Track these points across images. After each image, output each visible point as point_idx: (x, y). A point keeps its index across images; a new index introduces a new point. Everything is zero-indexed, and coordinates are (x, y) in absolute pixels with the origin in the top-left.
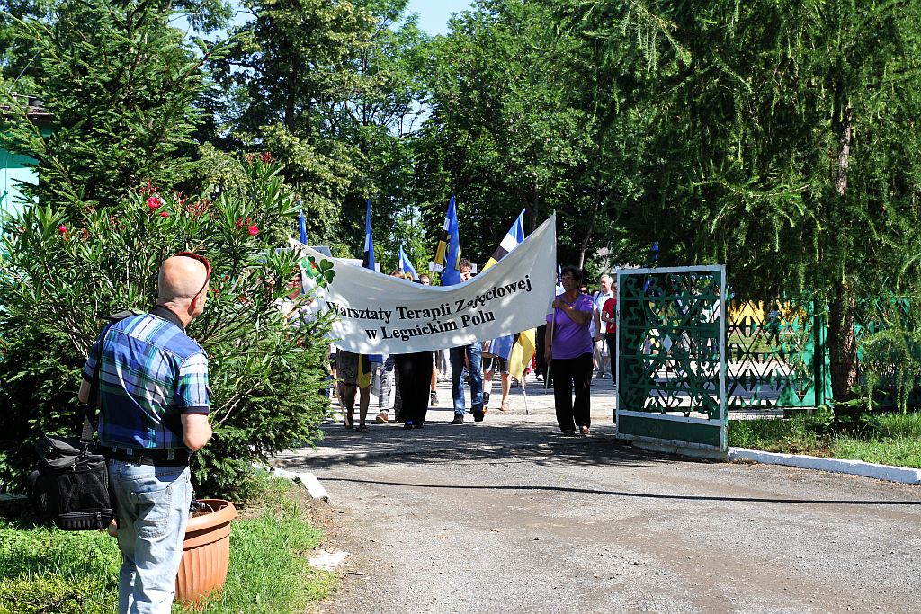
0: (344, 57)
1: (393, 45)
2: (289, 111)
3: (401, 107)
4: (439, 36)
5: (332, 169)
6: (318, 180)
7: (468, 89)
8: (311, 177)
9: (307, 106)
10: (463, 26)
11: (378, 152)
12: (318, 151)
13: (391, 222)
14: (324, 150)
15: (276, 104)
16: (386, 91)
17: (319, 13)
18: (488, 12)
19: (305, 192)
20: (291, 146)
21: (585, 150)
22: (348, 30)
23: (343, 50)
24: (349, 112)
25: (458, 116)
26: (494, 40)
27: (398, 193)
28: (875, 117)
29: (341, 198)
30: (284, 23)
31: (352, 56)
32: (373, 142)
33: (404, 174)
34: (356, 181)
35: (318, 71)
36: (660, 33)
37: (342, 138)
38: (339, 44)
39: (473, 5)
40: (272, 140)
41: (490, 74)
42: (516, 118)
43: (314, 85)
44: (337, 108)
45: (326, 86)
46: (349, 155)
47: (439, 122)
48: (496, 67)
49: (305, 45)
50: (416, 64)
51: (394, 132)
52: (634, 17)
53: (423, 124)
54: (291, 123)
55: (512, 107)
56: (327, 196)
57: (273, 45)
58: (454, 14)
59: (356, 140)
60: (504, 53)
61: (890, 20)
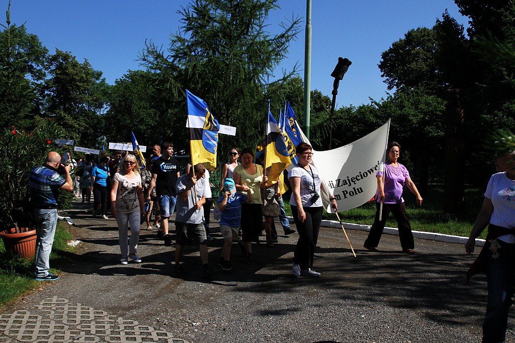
0: (82, 90)
1: (97, 87)
2: (65, 106)
3: (101, 106)
4: (112, 86)
5: (78, 124)
6: (74, 127)
7: (122, 102)
8: (72, 127)
9: (71, 105)
10: (120, 83)
11: (93, 119)
12: (73, 119)
13: (97, 141)
14: (75, 118)
15: (60, 103)
16: (96, 101)
17: (74, 77)
18: (127, 79)
19: (69, 131)
20: (65, 117)
21: (156, 121)
22: (83, 82)
23: (82, 88)
24: (84, 107)
25: (118, 110)
26: (129, 87)
27: (99, 132)
28: (237, 115)
29: (81, 133)
30: (63, 79)
31: (85, 90)
32: (91, 116)
33: (101, 126)
34: (85, 128)
35: (74, 94)
36: (178, 88)
37: (81, 115)
38: (81, 86)
39: (123, 77)
40: (58, 115)
41: (128, 98)
42: (136, 111)
43: (73, 98)
44: (80, 106)
45: (76, 99)
46: (83, 120)
47: (112, 111)
48: (130, 95)
49: (70, 86)
50: (105, 93)
51: (98, 113)
52: (171, 84)
53: (107, 112)
54: (65, 110)
55: (134, 108)
56: (76, 132)
57: (59, 86)
58: (117, 79)
59: (85, 116)
60: (132, 91)
61: (241, 88)
